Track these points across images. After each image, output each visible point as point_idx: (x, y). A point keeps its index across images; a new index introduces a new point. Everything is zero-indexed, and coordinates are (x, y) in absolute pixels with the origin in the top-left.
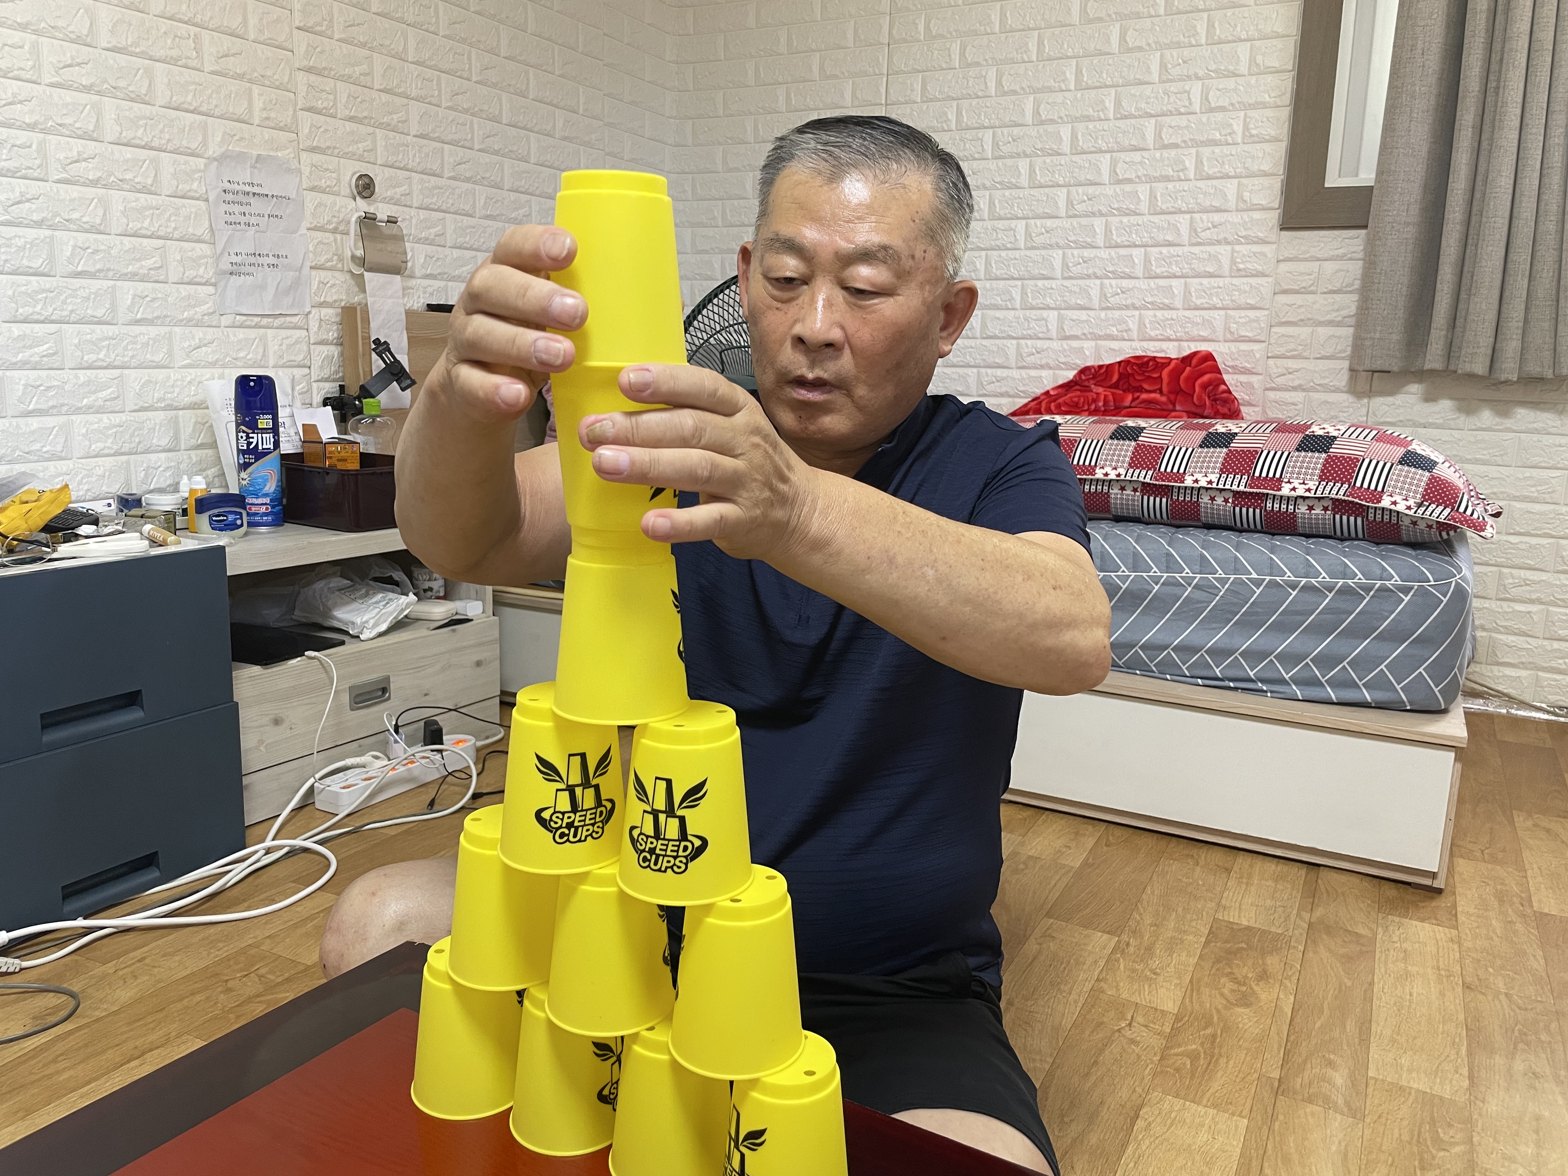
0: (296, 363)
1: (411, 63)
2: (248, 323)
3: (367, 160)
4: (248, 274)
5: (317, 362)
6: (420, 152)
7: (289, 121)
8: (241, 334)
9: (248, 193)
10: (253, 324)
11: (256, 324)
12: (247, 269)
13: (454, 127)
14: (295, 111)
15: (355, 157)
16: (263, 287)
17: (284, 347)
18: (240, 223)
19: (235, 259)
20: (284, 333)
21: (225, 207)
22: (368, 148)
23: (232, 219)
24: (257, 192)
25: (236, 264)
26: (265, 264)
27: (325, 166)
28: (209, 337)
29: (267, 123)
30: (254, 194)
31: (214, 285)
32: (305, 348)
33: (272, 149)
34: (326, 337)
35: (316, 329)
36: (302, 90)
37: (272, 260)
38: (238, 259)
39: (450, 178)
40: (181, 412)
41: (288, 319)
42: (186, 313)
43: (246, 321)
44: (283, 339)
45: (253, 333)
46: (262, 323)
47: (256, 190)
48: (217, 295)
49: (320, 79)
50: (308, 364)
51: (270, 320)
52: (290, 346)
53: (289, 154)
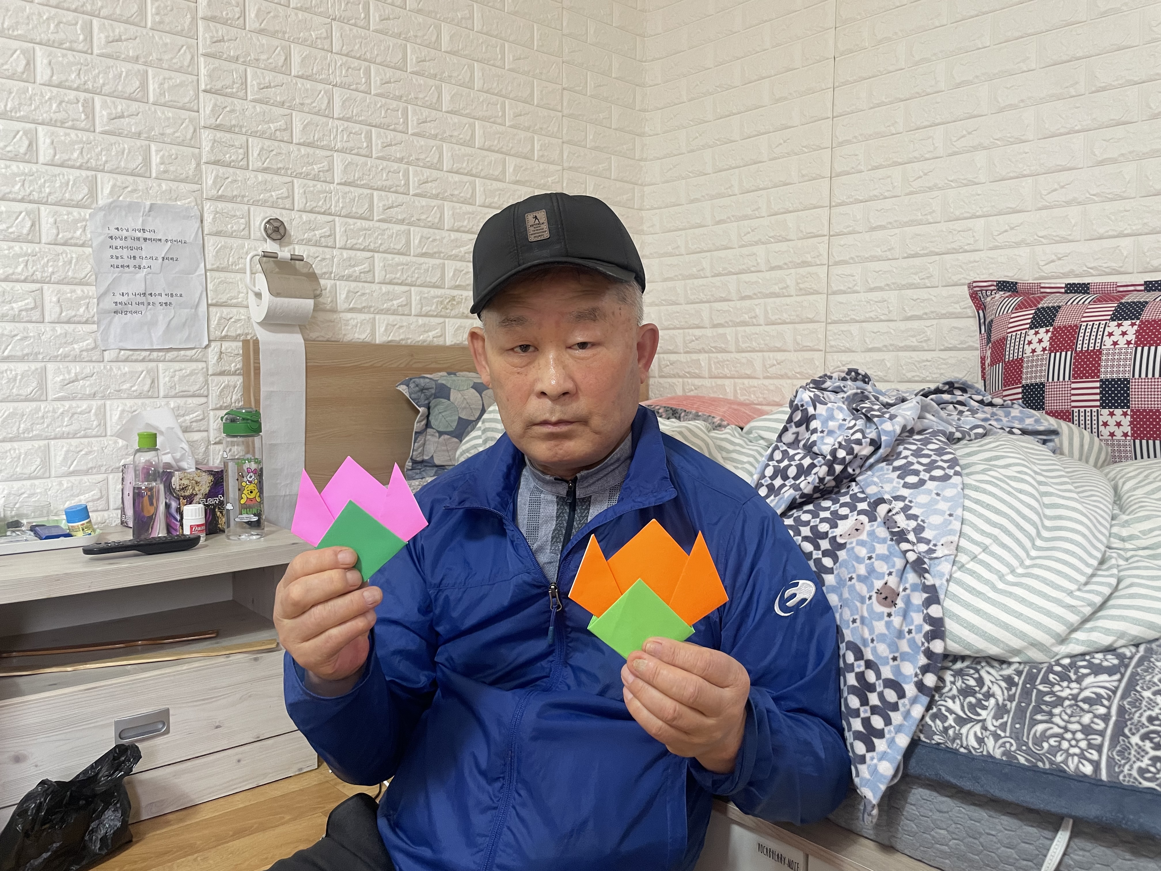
0: (191, 393)
1: (337, 119)
2: (134, 358)
3: (281, 206)
4: (135, 312)
5: (214, 391)
6: (343, 198)
7: (191, 173)
8: (126, 368)
9: (138, 239)
10: (141, 358)
11: (144, 358)
12: (134, 308)
13: (384, 175)
14: (198, 165)
15: (267, 204)
16: (153, 323)
17: (176, 378)
18: (128, 266)
19: (119, 299)
20: (177, 366)
21: (114, 252)
22: (283, 195)
23: (120, 262)
24: (148, 237)
25: (120, 303)
26: (157, 303)
27: (232, 213)
28: (87, 371)
29: (166, 176)
30: (145, 239)
31: (98, 323)
32: (202, 379)
33: (170, 199)
34: (227, 368)
35: (214, 361)
36: (206, 146)
37: (163, 299)
38: (125, 299)
39: (379, 221)
40: (52, 442)
41: (182, 353)
42: (61, 350)
43: (132, 355)
44: (175, 371)
45: (139, 367)
46: (151, 357)
47: (147, 235)
48: (99, 334)
49: (228, 135)
50: (205, 393)
51: (161, 354)
52: (183, 377)
53: (189, 203)
